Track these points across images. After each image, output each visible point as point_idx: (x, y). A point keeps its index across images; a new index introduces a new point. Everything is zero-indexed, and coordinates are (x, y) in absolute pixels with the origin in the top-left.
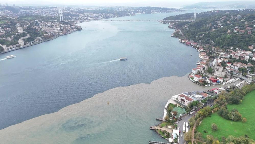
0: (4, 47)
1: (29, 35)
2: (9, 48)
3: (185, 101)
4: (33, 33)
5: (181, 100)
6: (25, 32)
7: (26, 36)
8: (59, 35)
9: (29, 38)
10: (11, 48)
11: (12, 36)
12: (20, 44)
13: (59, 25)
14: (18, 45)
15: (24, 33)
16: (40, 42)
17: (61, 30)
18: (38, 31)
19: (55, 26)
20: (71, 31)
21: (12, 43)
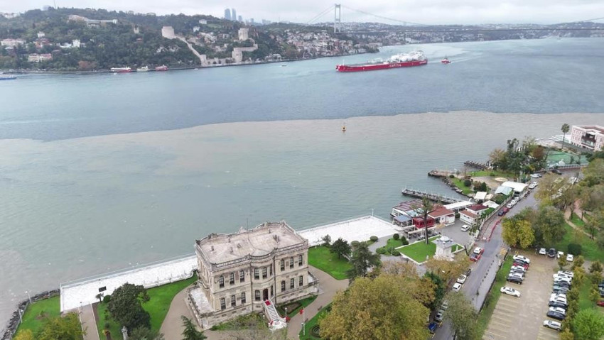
0: (203, 58)
1: (256, 45)
2: (212, 61)
3: (595, 141)
4: (266, 45)
5: (583, 137)
6: (251, 39)
7: (252, 46)
8: (320, 56)
9: (255, 52)
10: (215, 63)
11: (225, 45)
12: (234, 59)
13: (327, 38)
14: (229, 59)
15: (248, 41)
16: (275, 60)
17: (328, 48)
18: (279, 43)
19: (320, 39)
20: (350, 52)
21: (220, 56)
